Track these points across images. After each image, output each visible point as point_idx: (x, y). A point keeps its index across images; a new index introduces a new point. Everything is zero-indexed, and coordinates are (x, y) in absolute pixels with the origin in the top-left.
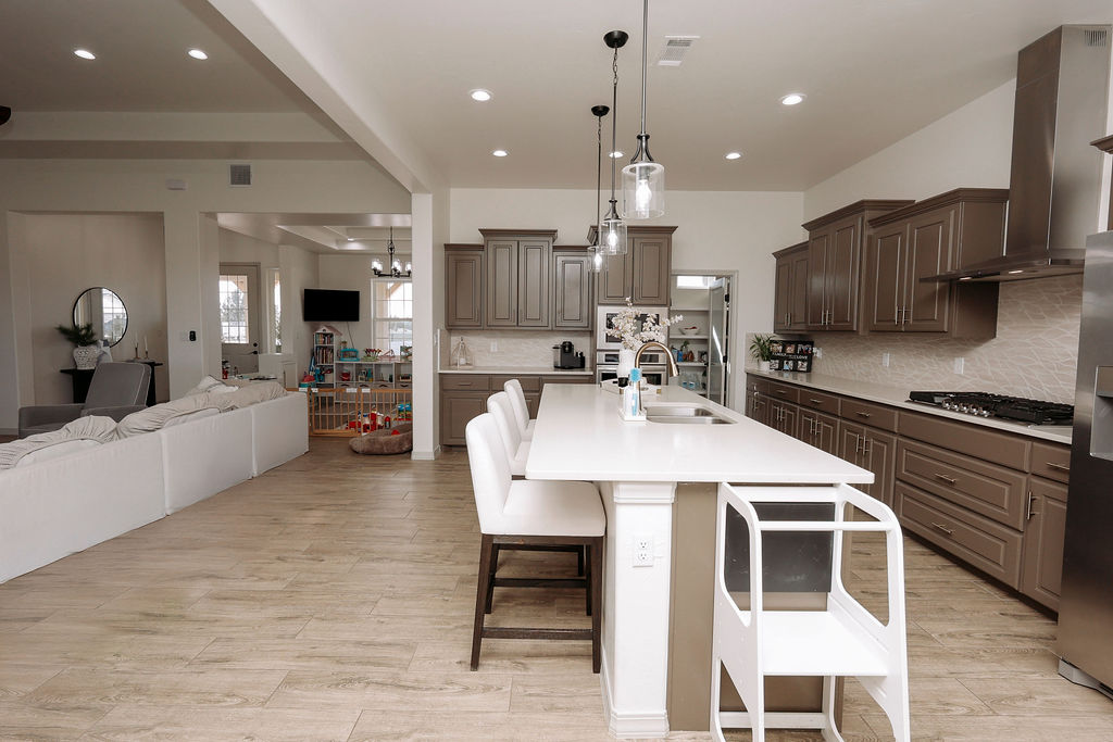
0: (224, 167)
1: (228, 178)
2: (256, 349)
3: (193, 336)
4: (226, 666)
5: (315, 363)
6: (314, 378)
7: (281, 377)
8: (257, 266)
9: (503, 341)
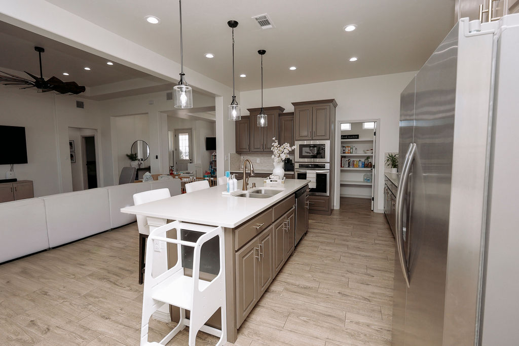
0: (165, 93)
1: (166, 98)
2: (191, 161)
3: (157, 158)
4: (82, 267)
5: (211, 167)
6: (211, 173)
7: (195, 172)
8: (191, 129)
9: (262, 158)
